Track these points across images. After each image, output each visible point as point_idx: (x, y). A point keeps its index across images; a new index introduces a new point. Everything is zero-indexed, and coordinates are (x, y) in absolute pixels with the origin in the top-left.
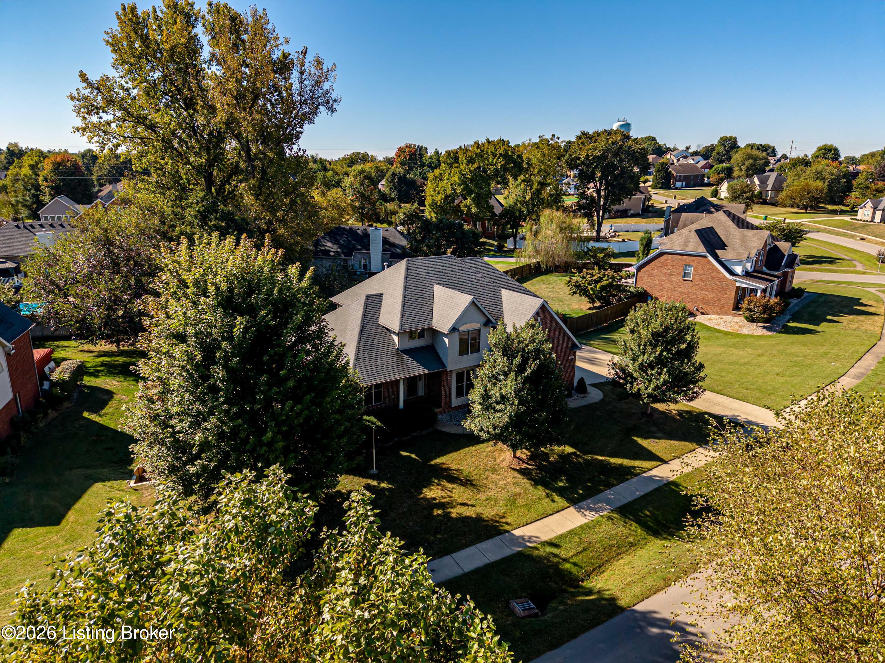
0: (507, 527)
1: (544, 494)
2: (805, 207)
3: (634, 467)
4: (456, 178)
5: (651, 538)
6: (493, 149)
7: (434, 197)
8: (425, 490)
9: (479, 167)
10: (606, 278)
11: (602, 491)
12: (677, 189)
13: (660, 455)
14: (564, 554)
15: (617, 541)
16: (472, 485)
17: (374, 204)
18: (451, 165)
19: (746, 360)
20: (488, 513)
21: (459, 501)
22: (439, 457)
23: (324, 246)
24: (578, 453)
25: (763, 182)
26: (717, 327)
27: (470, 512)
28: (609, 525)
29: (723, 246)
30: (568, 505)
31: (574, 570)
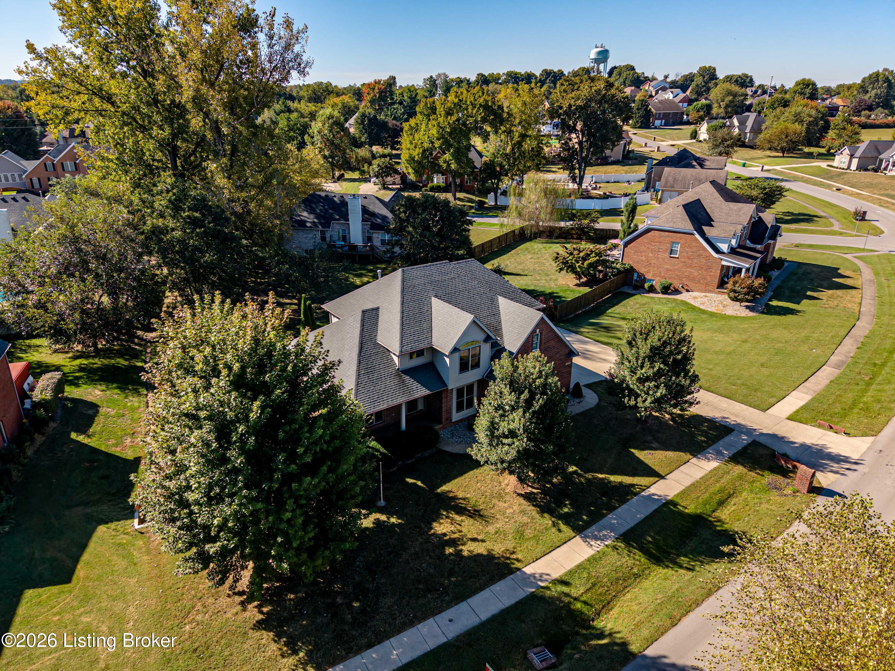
0: (518, 565)
1: (550, 522)
2: (783, 150)
3: (633, 485)
4: (434, 132)
5: (654, 567)
6: (472, 99)
7: (412, 152)
8: (435, 524)
9: (458, 120)
10: (593, 255)
11: (604, 516)
12: (656, 128)
13: (656, 468)
14: (574, 592)
15: (623, 573)
16: (481, 516)
17: (344, 153)
18: (428, 116)
19: (732, 348)
20: (498, 549)
21: (469, 536)
22: (445, 483)
23: (299, 216)
24: (579, 471)
25: (742, 123)
26: (702, 307)
27: (480, 549)
28: (613, 557)
29: (709, 221)
30: (574, 534)
31: (585, 609)
